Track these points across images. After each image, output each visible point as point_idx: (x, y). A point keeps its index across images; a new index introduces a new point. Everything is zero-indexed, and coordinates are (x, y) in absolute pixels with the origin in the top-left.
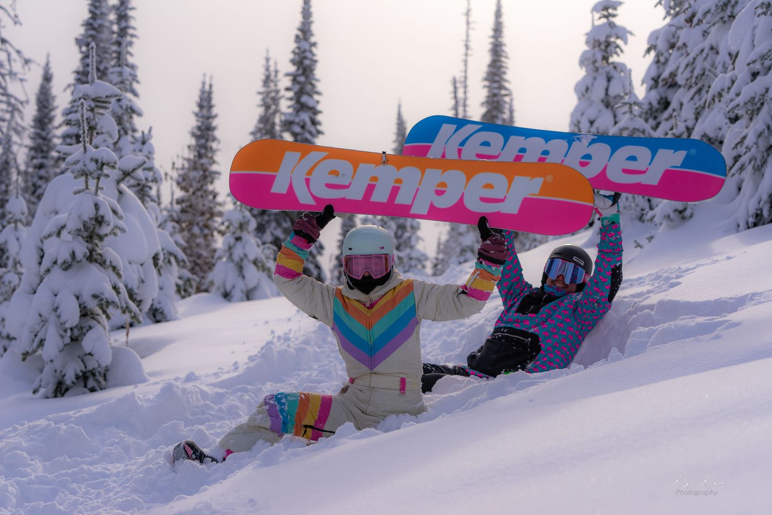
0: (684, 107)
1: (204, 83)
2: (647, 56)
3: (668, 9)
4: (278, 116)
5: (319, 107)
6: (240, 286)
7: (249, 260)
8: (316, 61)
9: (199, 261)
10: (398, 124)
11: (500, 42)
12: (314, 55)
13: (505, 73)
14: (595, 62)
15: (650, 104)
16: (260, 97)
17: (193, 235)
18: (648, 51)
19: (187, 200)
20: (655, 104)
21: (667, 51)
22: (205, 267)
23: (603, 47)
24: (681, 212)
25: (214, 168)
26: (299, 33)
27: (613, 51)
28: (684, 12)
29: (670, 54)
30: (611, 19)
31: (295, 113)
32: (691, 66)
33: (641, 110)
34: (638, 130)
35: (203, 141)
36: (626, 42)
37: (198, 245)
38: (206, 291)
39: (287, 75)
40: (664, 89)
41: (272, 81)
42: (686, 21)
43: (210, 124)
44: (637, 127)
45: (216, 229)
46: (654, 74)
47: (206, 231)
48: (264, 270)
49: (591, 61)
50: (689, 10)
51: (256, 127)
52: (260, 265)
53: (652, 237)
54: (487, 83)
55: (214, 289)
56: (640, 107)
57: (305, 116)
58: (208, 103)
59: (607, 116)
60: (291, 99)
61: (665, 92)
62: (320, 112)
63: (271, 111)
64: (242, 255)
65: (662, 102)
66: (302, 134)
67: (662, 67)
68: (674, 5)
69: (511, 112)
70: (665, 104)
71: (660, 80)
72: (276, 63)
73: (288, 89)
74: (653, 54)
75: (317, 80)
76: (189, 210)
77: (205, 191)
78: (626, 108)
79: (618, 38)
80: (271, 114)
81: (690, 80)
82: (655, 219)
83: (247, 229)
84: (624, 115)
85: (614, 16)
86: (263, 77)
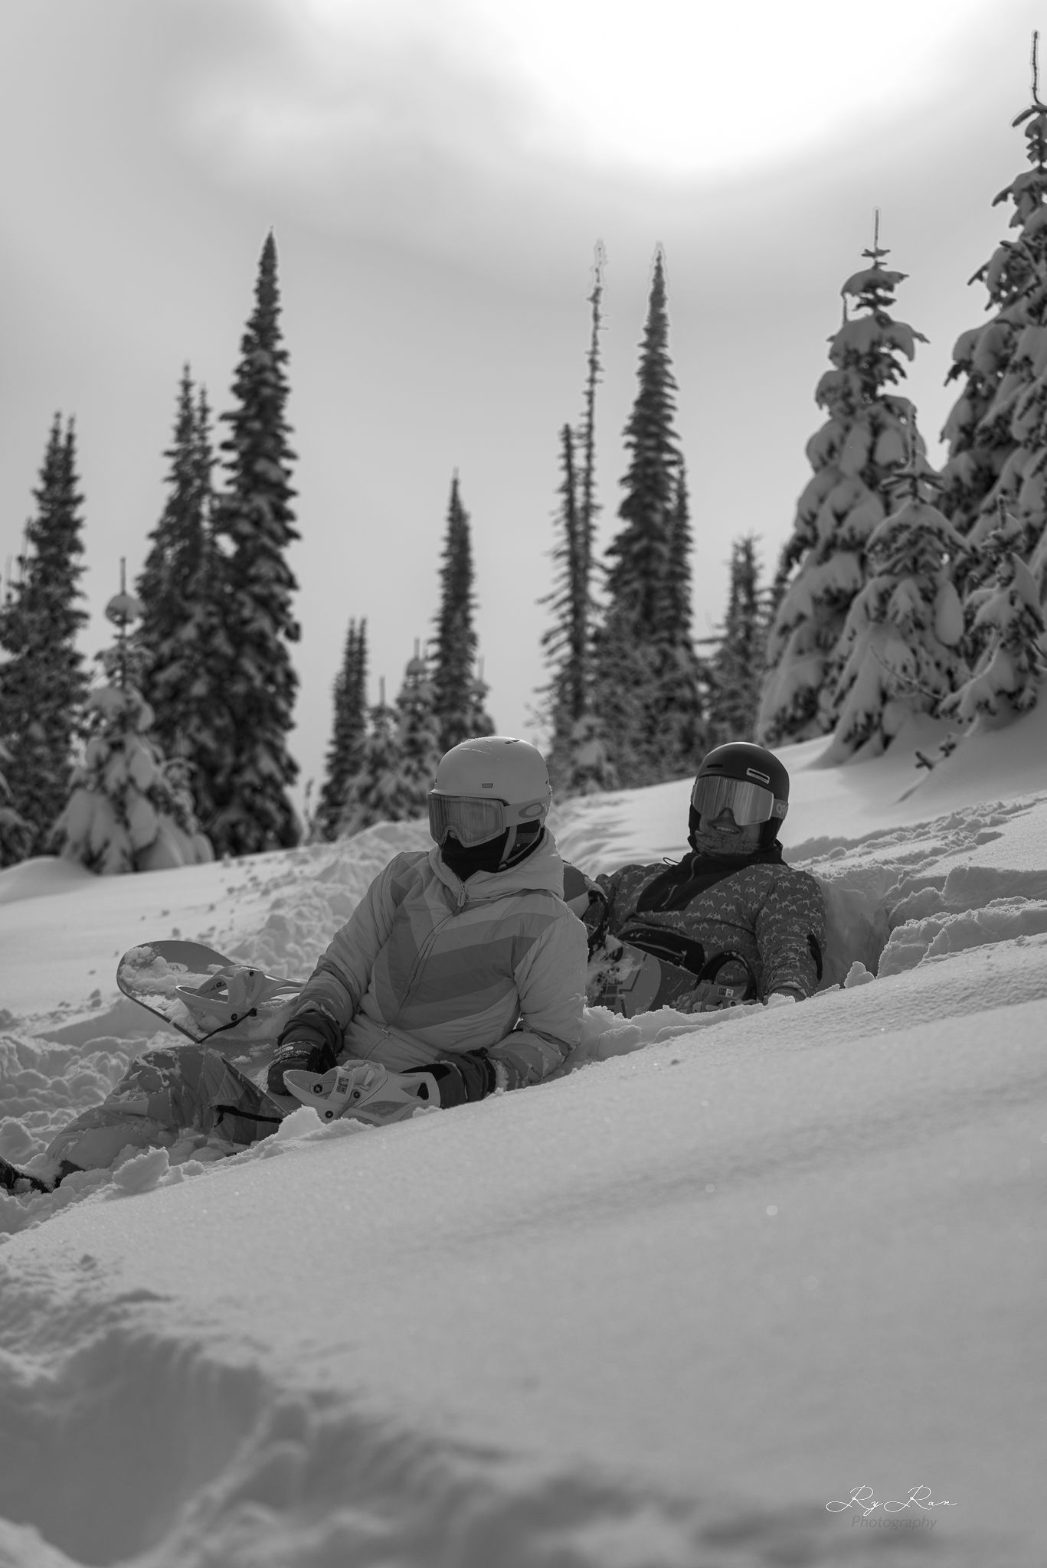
0: (1024, 488)
1: (56, 432)
2: (952, 382)
3: (996, 289)
4: (206, 499)
5: (291, 483)
6: (120, 842)
7: (138, 790)
8: (286, 390)
9: (40, 793)
10: (451, 520)
11: (661, 355)
12: (282, 377)
13: (669, 418)
14: (847, 395)
15: (957, 479)
16: (170, 461)
17: (28, 741)
18: (954, 373)
19: (17, 669)
20: (966, 479)
21: (993, 372)
22: (52, 805)
23: (864, 365)
24: (1011, 696)
25: (76, 604)
26: (250, 332)
27: (885, 372)
28: (1027, 294)
29: (999, 380)
30: (883, 308)
31: (240, 495)
32: (1039, 402)
33: (938, 491)
34: (929, 530)
35: (53, 550)
36: (911, 357)
37: (38, 760)
38: (54, 852)
39: (225, 417)
40: (986, 450)
41: (195, 430)
42: (1031, 311)
43: (69, 514)
44: (927, 524)
45: (75, 727)
46: (965, 418)
47: (57, 733)
48: (168, 811)
49: (839, 394)
50: (1037, 290)
51: (161, 522)
52: (160, 799)
53: (952, 747)
54: (632, 439)
55: (67, 849)
56: (934, 485)
57: (261, 501)
58: (64, 473)
59: (872, 502)
60: (232, 466)
61: (988, 456)
62: (292, 493)
63: (192, 490)
64: (123, 780)
65: (981, 476)
66: (255, 537)
67: (981, 406)
68: (1007, 280)
69: (682, 496)
70: (986, 478)
71: (976, 431)
72: (203, 393)
73: (226, 446)
74: (964, 378)
75: (289, 429)
76: (21, 688)
77: (53, 650)
78: (905, 487)
79: (894, 346)
80: (193, 496)
81: (1036, 431)
82: (960, 710)
83: (134, 726)
84: (902, 500)
85: (888, 302)
86: (176, 421)
